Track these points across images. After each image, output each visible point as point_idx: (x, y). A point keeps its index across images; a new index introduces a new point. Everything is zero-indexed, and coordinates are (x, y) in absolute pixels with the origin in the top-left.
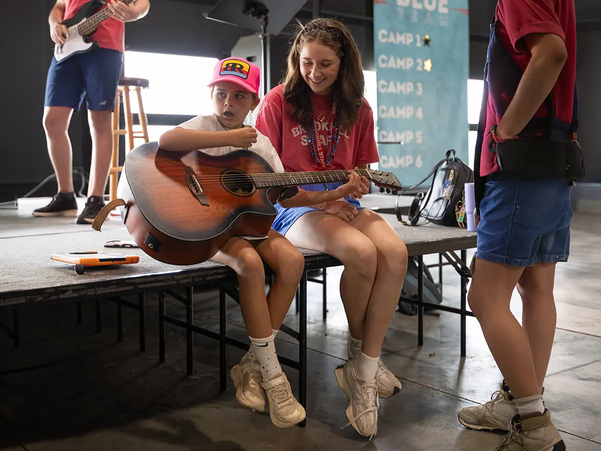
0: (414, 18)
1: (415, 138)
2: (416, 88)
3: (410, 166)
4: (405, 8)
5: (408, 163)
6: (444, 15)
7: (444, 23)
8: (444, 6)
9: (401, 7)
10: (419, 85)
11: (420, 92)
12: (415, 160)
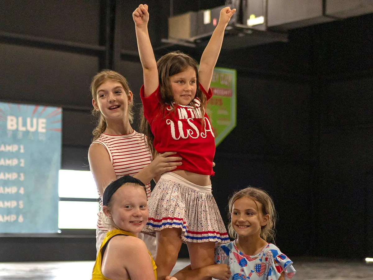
0: (20, 136)
1: (18, 205)
2: (19, 176)
3: (14, 221)
4: (13, 131)
5: (12, 220)
6: (42, 133)
7: (42, 138)
8: (43, 128)
9: (10, 130)
10: (22, 175)
11: (22, 178)
12: (18, 218)
